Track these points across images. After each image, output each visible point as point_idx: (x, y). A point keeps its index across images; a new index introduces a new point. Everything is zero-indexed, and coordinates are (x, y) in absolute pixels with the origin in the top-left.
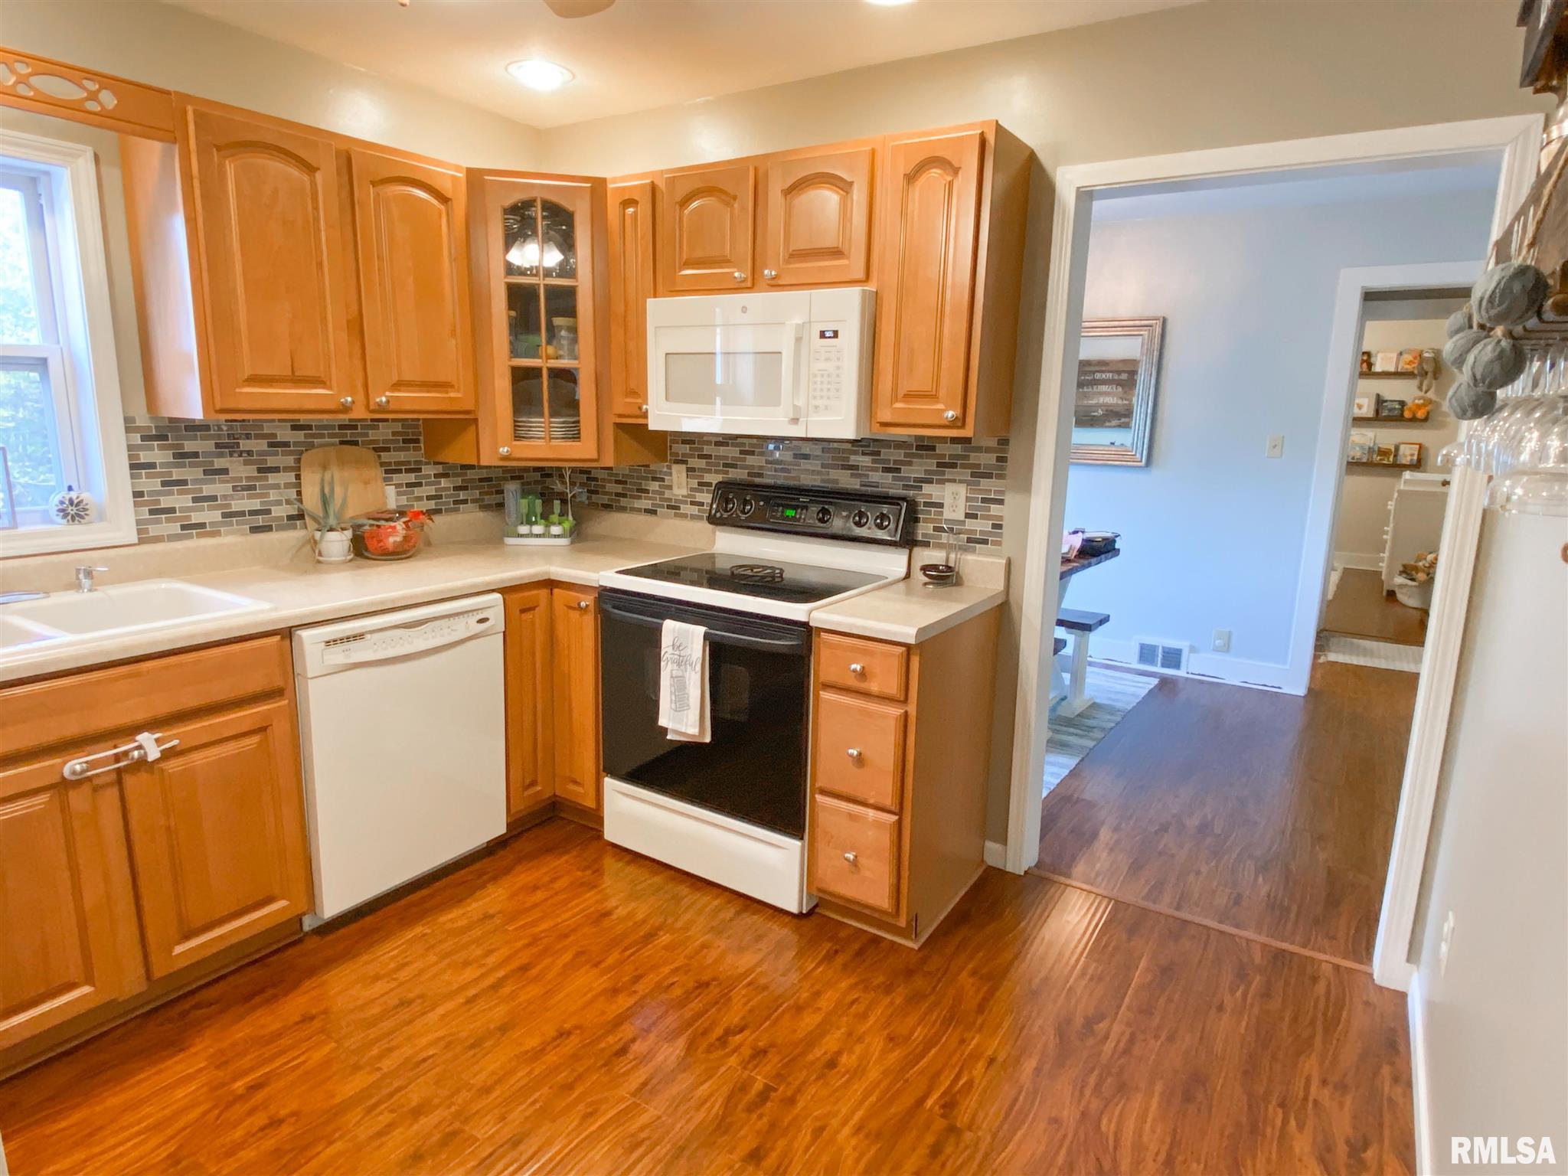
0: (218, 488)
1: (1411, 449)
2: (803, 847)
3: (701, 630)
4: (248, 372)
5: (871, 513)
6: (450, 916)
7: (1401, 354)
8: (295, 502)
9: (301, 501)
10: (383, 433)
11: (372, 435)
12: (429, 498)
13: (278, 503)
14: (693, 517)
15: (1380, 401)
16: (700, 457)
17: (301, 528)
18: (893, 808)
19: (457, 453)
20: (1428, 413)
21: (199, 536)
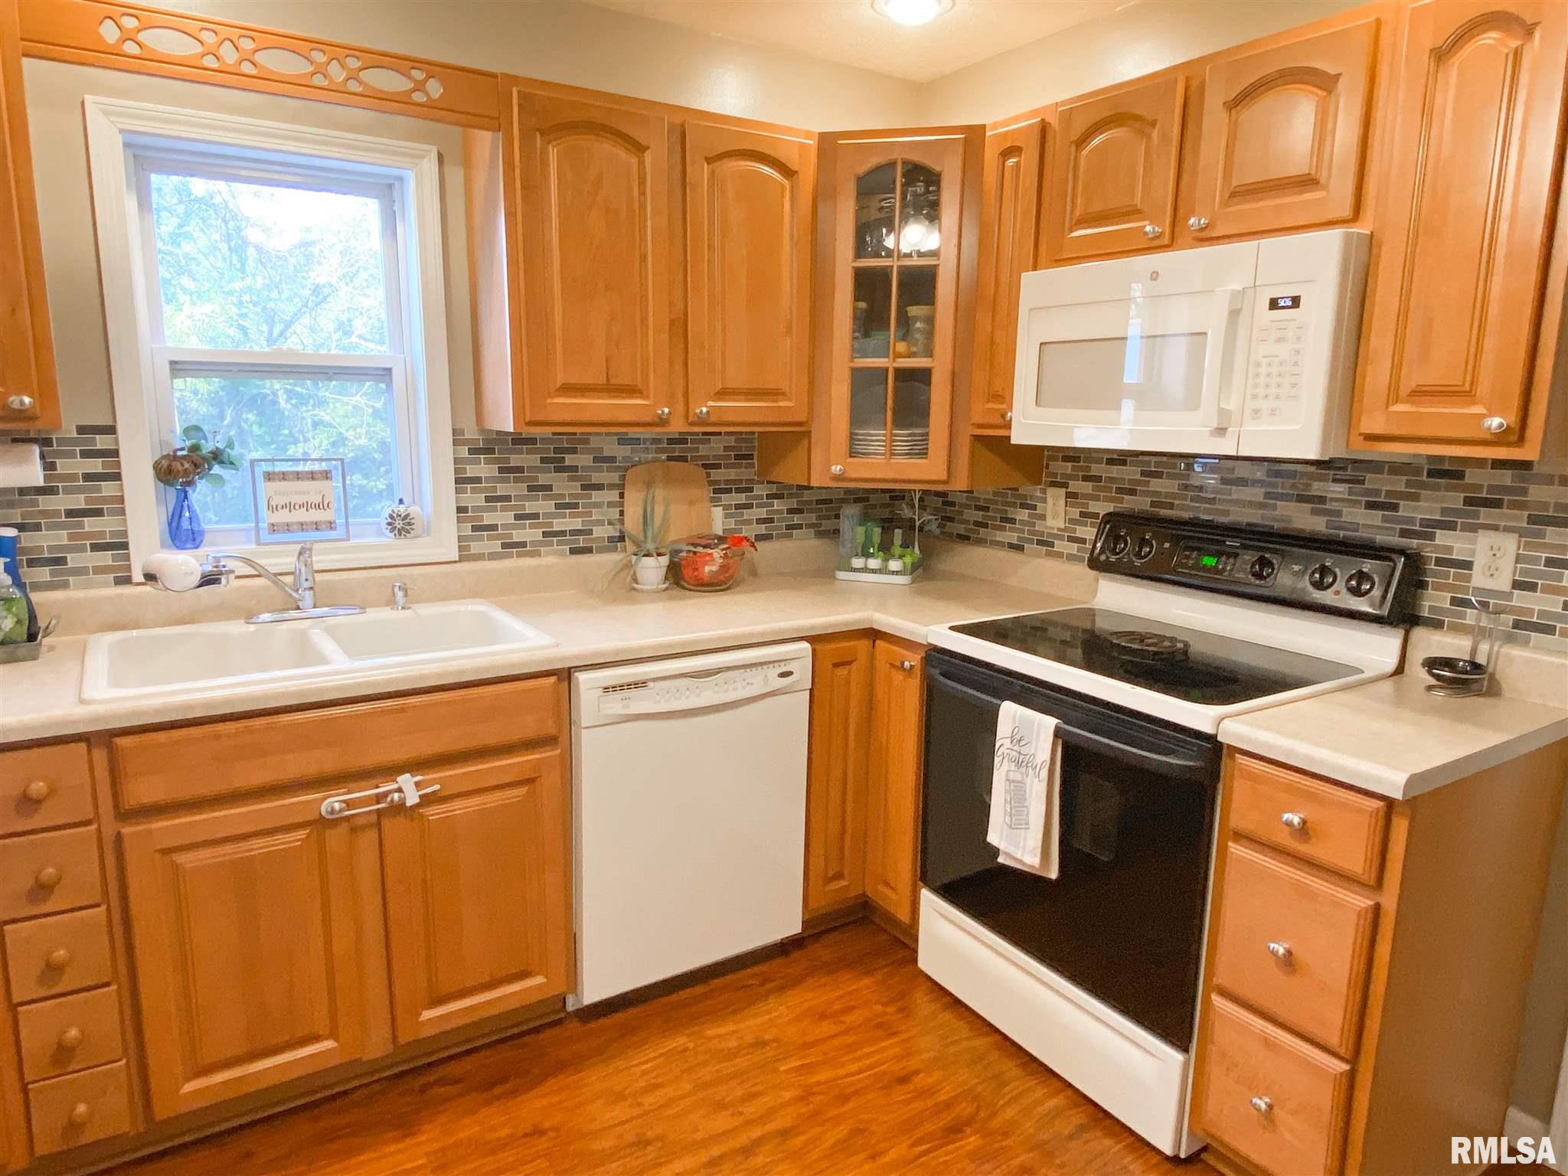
0: (542, 505)
2: (1186, 1064)
3: (1051, 722)
4: (560, 379)
5: (1341, 571)
6: (721, 1031)
8: (616, 522)
9: (622, 522)
10: (716, 447)
11: (703, 449)
12: (760, 521)
13: (600, 523)
14: (1071, 558)
16: (1086, 479)
17: (622, 551)
18: (1342, 1051)
19: (789, 472)
21: (519, 555)
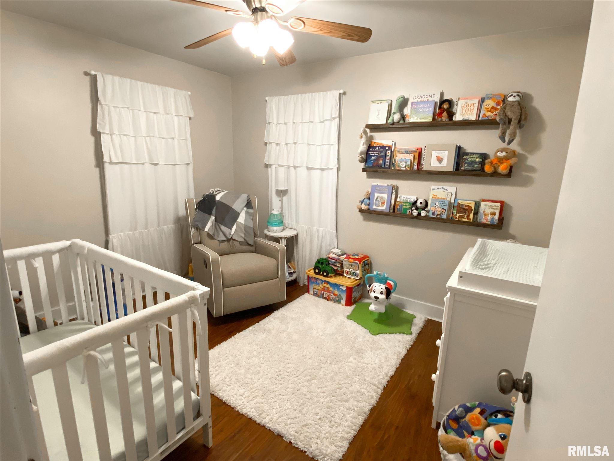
1: (491, 207)
7: (483, 100)
15: (460, 153)
20: (511, 168)
